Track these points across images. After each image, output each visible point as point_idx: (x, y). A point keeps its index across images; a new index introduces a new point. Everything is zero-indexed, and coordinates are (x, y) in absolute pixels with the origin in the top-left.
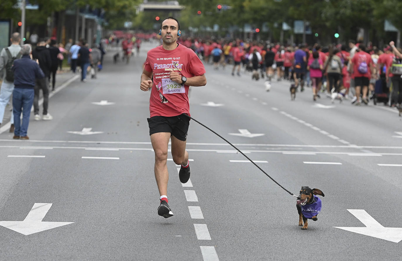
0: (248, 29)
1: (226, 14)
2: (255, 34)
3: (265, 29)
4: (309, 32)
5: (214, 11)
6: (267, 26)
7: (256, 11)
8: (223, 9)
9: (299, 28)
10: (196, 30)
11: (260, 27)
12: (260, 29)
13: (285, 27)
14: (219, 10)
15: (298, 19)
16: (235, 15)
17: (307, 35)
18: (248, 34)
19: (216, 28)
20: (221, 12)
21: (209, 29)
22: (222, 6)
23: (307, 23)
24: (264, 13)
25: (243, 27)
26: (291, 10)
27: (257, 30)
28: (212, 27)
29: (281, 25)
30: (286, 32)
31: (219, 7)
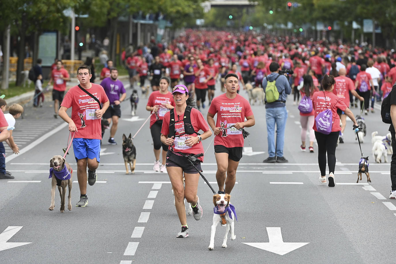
0: (320, 27)
1: (296, 12)
2: (328, 32)
3: (336, 28)
4: (379, 31)
5: (285, 8)
6: (337, 24)
7: (324, 9)
8: (293, 7)
9: (369, 27)
10: (270, 27)
11: (332, 25)
12: (332, 27)
13: (355, 25)
14: (289, 7)
15: (367, 18)
16: (307, 12)
17: (377, 34)
18: (321, 31)
19: (290, 25)
20: (292, 10)
21: (283, 26)
22: (292, 4)
23: (376, 22)
24: (333, 11)
25: (315, 25)
26: (359, 9)
27: (329, 28)
28: (286, 24)
29: (351, 23)
30: (356, 30)
31: (289, 4)
